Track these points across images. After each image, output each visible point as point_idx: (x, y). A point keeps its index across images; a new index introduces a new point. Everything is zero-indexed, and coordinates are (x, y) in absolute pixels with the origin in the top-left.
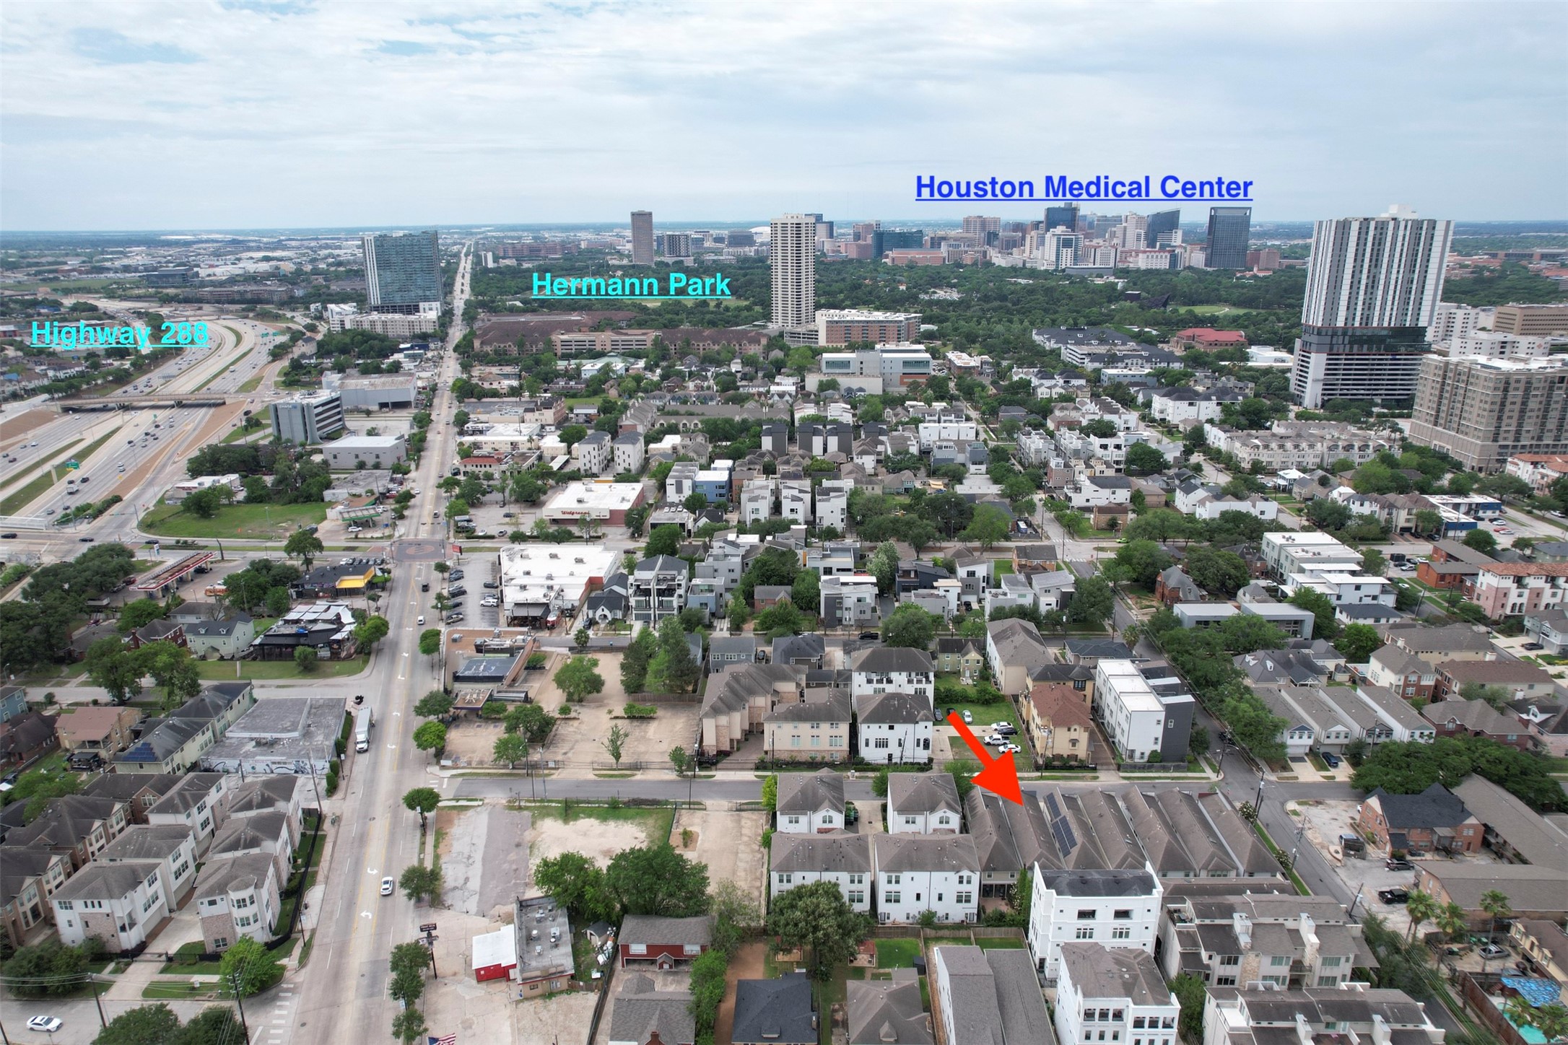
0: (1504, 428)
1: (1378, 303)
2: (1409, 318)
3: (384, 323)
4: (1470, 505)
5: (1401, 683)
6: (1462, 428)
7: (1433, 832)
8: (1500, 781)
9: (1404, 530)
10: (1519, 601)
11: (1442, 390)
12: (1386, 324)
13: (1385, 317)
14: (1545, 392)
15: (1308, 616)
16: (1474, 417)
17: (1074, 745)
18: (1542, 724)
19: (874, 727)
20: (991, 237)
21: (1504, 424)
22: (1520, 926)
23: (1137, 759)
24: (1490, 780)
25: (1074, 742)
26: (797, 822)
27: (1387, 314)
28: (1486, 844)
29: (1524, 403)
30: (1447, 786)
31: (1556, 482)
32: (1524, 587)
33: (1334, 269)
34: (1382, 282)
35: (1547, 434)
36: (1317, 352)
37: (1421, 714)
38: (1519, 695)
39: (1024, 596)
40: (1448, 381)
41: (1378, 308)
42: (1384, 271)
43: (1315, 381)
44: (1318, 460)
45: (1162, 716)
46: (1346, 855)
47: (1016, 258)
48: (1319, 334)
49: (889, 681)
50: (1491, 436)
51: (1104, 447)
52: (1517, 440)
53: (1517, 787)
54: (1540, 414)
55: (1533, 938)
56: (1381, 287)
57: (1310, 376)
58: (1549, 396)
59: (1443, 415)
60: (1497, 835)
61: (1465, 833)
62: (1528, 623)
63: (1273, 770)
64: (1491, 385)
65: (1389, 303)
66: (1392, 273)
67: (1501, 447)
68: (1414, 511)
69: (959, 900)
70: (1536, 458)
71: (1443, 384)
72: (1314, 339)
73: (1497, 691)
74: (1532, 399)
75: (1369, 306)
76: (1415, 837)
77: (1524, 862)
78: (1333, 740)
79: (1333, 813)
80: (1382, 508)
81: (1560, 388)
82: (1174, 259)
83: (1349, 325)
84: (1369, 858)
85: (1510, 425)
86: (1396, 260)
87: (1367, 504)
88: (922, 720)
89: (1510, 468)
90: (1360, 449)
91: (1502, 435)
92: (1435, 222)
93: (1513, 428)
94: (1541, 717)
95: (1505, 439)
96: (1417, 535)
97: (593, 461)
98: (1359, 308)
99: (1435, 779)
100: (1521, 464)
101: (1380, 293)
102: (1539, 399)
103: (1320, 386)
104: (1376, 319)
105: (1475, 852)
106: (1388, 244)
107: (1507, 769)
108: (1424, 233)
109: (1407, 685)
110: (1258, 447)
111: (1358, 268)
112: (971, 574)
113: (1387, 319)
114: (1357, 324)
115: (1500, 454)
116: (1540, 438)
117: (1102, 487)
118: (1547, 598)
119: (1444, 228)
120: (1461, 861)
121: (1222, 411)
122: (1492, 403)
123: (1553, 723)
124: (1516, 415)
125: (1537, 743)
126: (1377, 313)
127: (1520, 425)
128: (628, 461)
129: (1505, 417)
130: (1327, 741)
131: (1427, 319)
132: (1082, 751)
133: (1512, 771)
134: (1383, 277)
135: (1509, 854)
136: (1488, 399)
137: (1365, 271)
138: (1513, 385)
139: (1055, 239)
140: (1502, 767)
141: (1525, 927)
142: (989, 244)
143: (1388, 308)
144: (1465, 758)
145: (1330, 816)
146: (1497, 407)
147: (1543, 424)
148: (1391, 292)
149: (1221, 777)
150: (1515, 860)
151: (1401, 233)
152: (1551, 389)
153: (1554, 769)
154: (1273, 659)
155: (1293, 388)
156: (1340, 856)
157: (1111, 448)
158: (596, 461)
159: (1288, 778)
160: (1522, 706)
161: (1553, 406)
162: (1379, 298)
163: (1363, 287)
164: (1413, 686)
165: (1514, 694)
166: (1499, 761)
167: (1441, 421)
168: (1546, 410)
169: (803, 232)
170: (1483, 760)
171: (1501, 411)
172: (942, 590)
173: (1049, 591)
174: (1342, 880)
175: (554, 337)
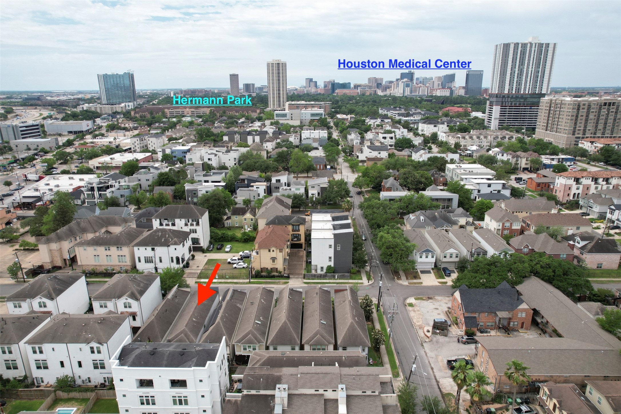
0: (578, 128)
1: (523, 82)
2: (537, 90)
3: (101, 108)
4: (559, 159)
5: (500, 228)
6: (558, 130)
7: (496, 315)
8: (549, 281)
9: (525, 169)
10: (577, 192)
11: (549, 113)
12: (527, 92)
13: (526, 89)
14: (597, 111)
15: (455, 197)
16: (563, 124)
17: (274, 261)
18: (583, 248)
19: (142, 249)
20: (379, 85)
21: (577, 126)
22: (546, 389)
23: (319, 272)
24: (543, 279)
25: (274, 259)
26: (20, 307)
27: (528, 87)
28: (535, 323)
29: (587, 116)
30: (514, 284)
31: (601, 149)
32: (580, 184)
33: (503, 66)
34: (525, 72)
35: (598, 131)
36: (496, 105)
37: (509, 244)
38: (570, 232)
39: (299, 189)
40: (552, 109)
41: (523, 85)
42: (525, 67)
43: (495, 119)
44: (489, 144)
45: (332, 242)
46: (434, 333)
47: (388, 92)
48: (497, 97)
49: (173, 225)
50: (572, 132)
51: (384, 138)
52: (584, 134)
53: (560, 284)
54: (595, 121)
55: (555, 401)
56: (524, 75)
57: (493, 117)
58: (599, 112)
59: (549, 125)
60: (543, 317)
61: (519, 315)
62: (581, 203)
63: (407, 279)
64: (571, 107)
65: (528, 82)
66: (530, 68)
67: (576, 137)
68: (529, 159)
69: (96, 367)
70: (592, 140)
71: (550, 110)
72: (494, 99)
73: (556, 231)
74: (591, 114)
75: (519, 84)
76: (483, 319)
77: (559, 336)
78: (448, 259)
79: (437, 304)
80: (513, 157)
81: (604, 109)
82: (452, 92)
83: (510, 93)
84: (450, 335)
85: (581, 126)
86: (531, 62)
87: (505, 155)
88: (172, 244)
89: (580, 145)
90: (509, 138)
91: (577, 132)
92: (549, 44)
93: (582, 128)
94: (582, 243)
95: (578, 134)
96: (531, 171)
97: (137, 146)
98: (515, 84)
99: (505, 279)
100: (585, 143)
101: (524, 77)
102: (594, 114)
103: (497, 121)
104: (522, 90)
105: (527, 329)
106: (527, 54)
107: (554, 271)
108: (544, 49)
109: (504, 229)
110: (459, 138)
111: (514, 65)
112: (278, 181)
113: (527, 90)
114: (514, 92)
115: (575, 141)
116: (595, 134)
117: (374, 150)
118: (592, 190)
119: (553, 46)
120: (516, 336)
121: (449, 129)
122: (572, 116)
123: (589, 247)
124: (583, 122)
125: (579, 260)
126: (523, 87)
127: (585, 127)
128: (154, 146)
129: (578, 123)
130: (445, 260)
131: (546, 90)
132: (280, 265)
133: (557, 273)
134: (525, 70)
135: (549, 330)
136: (570, 114)
137: (517, 67)
138: (582, 107)
139: (403, 84)
140: (551, 270)
141: (550, 391)
142: (378, 88)
143: (528, 85)
144: (526, 265)
145: (434, 307)
146: (574, 118)
147: (596, 127)
148: (529, 77)
149: (371, 282)
150: (553, 334)
151: (533, 49)
152: (600, 109)
153: (589, 276)
154: (424, 215)
155: (486, 123)
156: (429, 334)
157: (388, 139)
158: (139, 146)
159: (415, 283)
160: (572, 237)
161: (601, 117)
162: (524, 80)
163: (516, 75)
164: (508, 229)
165: (567, 232)
166: (548, 266)
167: (549, 128)
168: (598, 120)
169: (281, 67)
170: (538, 266)
171: (576, 120)
172: (255, 187)
173: (314, 187)
174: (425, 352)
175: (166, 110)
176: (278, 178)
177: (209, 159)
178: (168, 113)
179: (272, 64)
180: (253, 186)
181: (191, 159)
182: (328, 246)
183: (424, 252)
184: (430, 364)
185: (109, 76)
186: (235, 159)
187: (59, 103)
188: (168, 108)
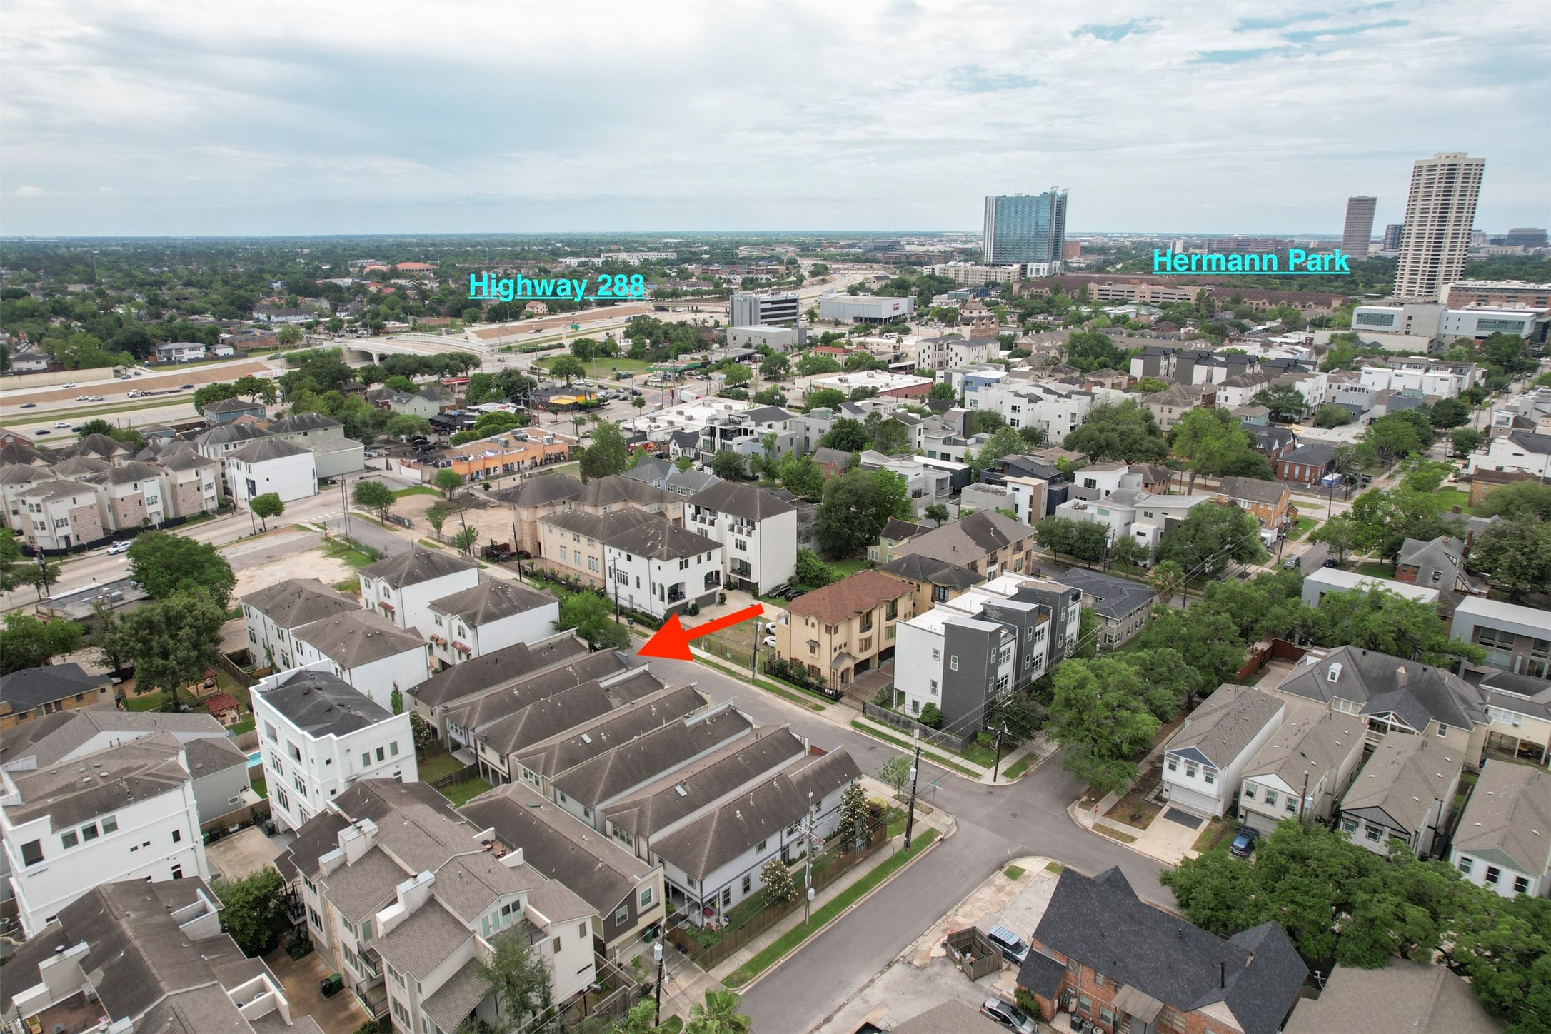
17: (813, 650)
19: (615, 552)
23: (909, 711)
63: (1109, 813)
132: (824, 665)
156: (937, 952)
158: (930, 361)
169: (1461, 175)
172: (1010, 486)
173: (1151, 515)
174: (872, 981)
175: (1092, 285)
176: (1091, 476)
177: (1014, 408)
178: (1096, 292)
179: (1432, 168)
180: (1004, 484)
181: (976, 401)
182: (931, 653)
183: (1182, 753)
184: (839, 1009)
185: (1010, 199)
186: (1073, 415)
187: (913, 259)
188: (1100, 282)
